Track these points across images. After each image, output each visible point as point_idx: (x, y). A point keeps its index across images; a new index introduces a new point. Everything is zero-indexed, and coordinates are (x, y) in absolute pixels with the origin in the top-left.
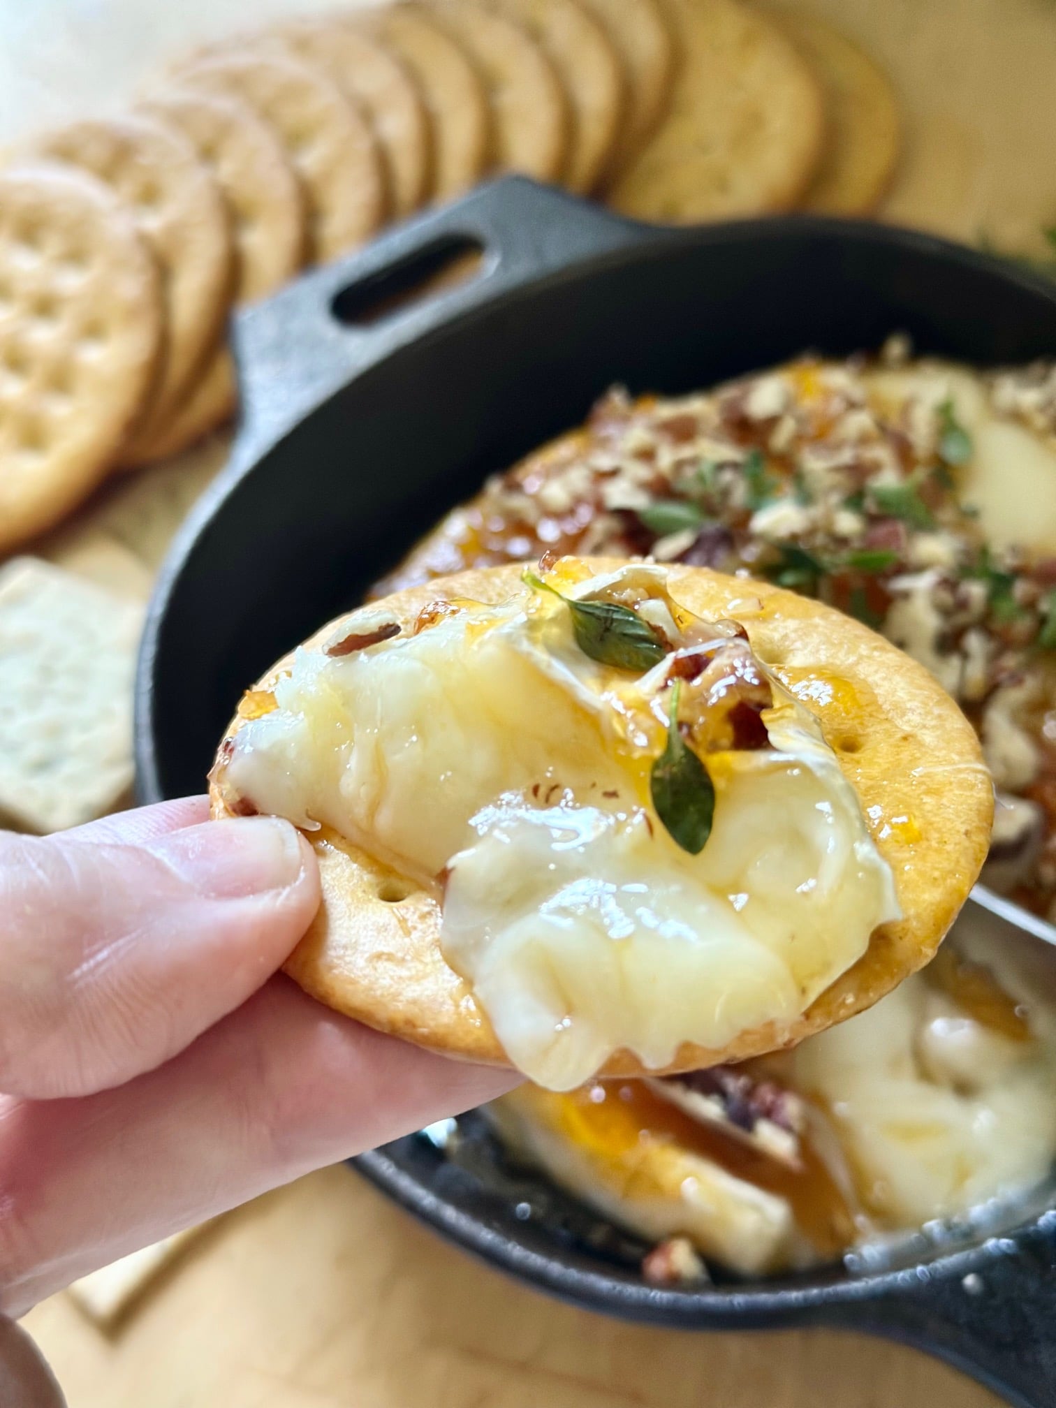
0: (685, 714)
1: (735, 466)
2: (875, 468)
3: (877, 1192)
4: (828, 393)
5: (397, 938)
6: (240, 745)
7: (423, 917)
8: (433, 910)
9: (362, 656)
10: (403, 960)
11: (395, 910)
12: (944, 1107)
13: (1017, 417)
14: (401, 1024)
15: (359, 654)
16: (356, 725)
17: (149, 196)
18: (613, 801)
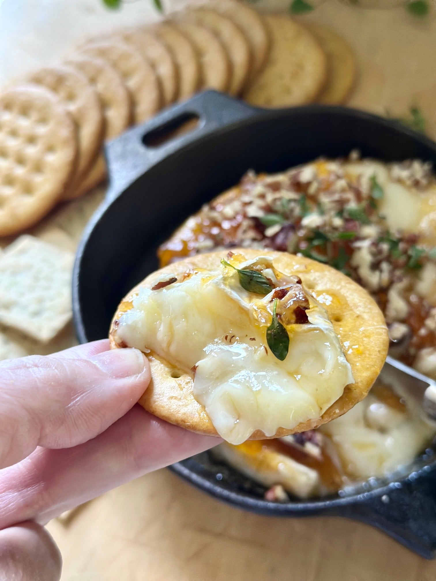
0: (278, 311)
1: (295, 200)
2: (347, 201)
3: (350, 467)
4: (330, 172)
5: (178, 391)
6: (121, 323)
7: (187, 383)
8: (190, 381)
9: (164, 290)
10: (180, 399)
11: (177, 381)
12: (375, 437)
13: (400, 181)
14: (179, 422)
15: (163, 290)
16: (162, 315)
17: (71, 97)
18: (254, 341)
